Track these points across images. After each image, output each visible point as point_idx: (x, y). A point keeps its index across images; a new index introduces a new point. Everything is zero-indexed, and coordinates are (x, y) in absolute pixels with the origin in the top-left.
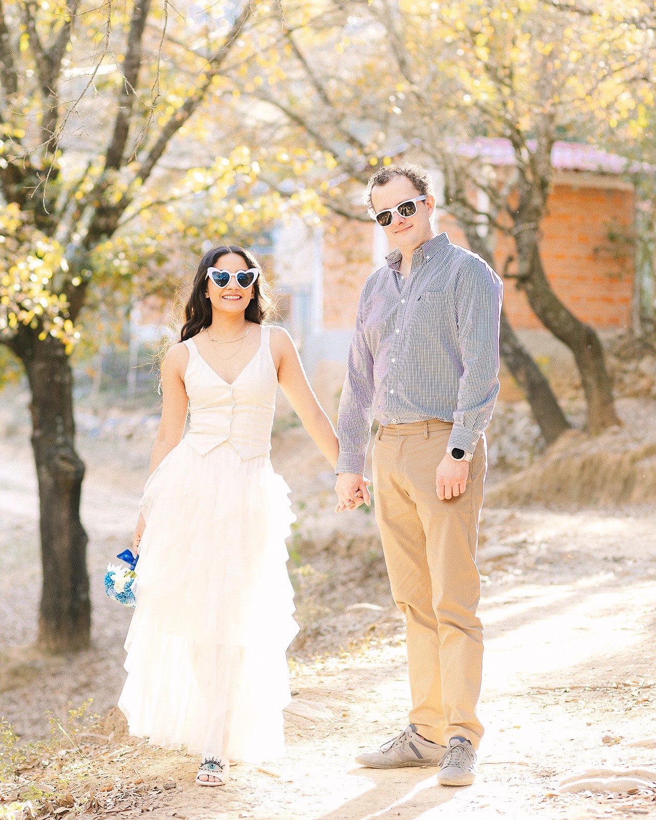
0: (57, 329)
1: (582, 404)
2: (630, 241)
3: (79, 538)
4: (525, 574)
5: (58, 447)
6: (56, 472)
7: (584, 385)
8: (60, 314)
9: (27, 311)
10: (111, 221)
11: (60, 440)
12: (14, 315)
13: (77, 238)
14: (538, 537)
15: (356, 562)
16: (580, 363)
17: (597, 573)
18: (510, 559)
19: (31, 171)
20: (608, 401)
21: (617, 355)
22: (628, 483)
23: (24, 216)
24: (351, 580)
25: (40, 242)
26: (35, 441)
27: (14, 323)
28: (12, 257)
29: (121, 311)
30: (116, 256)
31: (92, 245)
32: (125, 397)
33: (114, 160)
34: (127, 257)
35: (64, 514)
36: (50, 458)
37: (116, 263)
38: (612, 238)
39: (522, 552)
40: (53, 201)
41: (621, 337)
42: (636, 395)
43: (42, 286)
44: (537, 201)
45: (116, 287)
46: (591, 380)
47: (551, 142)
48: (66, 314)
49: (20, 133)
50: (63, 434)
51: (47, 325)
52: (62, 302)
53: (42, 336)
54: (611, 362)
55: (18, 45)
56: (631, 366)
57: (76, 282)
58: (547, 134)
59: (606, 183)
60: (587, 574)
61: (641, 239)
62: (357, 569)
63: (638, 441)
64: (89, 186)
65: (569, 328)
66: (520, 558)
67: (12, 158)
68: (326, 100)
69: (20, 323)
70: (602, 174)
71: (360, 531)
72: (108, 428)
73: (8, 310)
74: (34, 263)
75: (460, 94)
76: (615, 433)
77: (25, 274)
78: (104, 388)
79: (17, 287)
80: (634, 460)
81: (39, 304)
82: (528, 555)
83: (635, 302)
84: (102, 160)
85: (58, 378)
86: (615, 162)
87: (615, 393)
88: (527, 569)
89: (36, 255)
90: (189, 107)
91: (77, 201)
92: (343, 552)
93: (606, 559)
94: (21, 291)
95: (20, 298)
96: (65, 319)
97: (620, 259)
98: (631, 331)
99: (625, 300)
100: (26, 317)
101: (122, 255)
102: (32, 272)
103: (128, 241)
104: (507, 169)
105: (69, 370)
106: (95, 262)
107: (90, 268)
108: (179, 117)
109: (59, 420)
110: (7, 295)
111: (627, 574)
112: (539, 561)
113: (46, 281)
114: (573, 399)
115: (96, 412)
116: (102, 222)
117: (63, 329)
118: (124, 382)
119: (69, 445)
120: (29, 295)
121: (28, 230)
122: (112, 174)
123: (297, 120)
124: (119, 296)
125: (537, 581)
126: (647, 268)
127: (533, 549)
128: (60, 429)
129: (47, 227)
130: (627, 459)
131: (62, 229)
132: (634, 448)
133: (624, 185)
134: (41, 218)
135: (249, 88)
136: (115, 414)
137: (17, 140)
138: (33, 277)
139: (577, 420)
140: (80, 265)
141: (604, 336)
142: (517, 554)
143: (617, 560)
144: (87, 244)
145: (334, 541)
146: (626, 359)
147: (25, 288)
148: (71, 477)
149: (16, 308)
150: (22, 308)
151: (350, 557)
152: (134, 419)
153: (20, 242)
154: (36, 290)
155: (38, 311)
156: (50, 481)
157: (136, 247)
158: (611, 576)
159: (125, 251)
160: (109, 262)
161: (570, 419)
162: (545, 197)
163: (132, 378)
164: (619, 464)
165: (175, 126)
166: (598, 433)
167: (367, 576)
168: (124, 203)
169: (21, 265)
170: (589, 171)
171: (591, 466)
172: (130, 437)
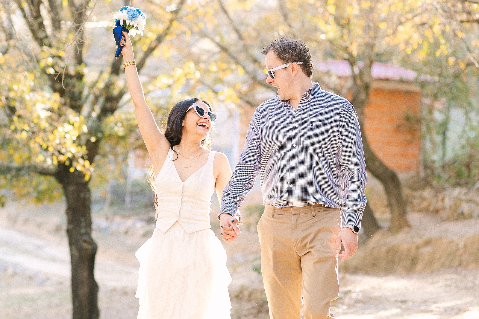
0: (81, 165)
1: (388, 216)
2: (418, 121)
3: (94, 287)
4: (348, 308)
5: (82, 235)
6: (80, 249)
7: (390, 205)
8: (82, 157)
9: (63, 155)
10: (114, 105)
11: (83, 231)
12: (56, 158)
13: (94, 115)
14: (358, 289)
15: (253, 304)
16: (388, 192)
17: (391, 308)
18: (340, 301)
19: (68, 76)
20: (403, 213)
21: (411, 188)
22: (414, 261)
23: (63, 100)
24: (250, 314)
25: (72, 115)
26: (69, 232)
27: (56, 162)
28: (55, 124)
29: (120, 159)
30: (116, 124)
31: (102, 118)
32: (124, 209)
33: (116, 69)
34: (123, 126)
35: (85, 274)
36: (77, 241)
37: (116, 129)
38: (408, 119)
39: (348, 297)
40: (81, 93)
41: (412, 177)
42: (420, 211)
43: (73, 142)
44: (363, 96)
45: (117, 144)
46: (394, 201)
47: (371, 62)
48: (86, 157)
49: (62, 54)
50: (85, 227)
51: (75, 164)
52: (83, 150)
53: (72, 170)
54: (406, 191)
55: (61, 4)
56: (418, 194)
57: (93, 140)
58: (370, 57)
59: (404, 87)
60: (385, 309)
61: (424, 119)
62: (253, 308)
63: (420, 237)
64: (101, 85)
65: (381, 171)
66: (347, 300)
67: (57, 69)
68: (240, 37)
69: (59, 162)
70: (402, 81)
71: (256, 286)
72: (114, 228)
73: (53, 155)
74: (68, 127)
75: (318, 33)
76: (407, 233)
77: (63, 134)
78: (112, 204)
79: (57, 141)
80: (418, 248)
81: (70, 151)
82: (350, 298)
83: (421, 157)
84: (109, 69)
85: (82, 195)
86: (410, 75)
87: (408, 209)
88: (350, 306)
89: (69, 123)
90: (159, 39)
91: (94, 94)
92: (246, 298)
93: (396, 301)
94: (60, 144)
95: (59, 147)
96: (85, 160)
97: (412, 131)
98: (418, 174)
99: (415, 156)
100: (62, 158)
101: (119, 124)
102: (67, 133)
103: (123, 116)
104: (346, 78)
105: (89, 191)
106: (104, 128)
107: (102, 132)
108: (153, 45)
109: (83, 219)
110: (52, 146)
111: (408, 309)
112: (357, 301)
113: (75, 138)
114: (383, 213)
115: (107, 218)
116: (109, 105)
117: (84, 166)
118: (123, 201)
119: (88, 234)
120: (64, 146)
121: (64, 108)
122: (114, 78)
123: (224, 49)
124: (119, 149)
125: (355, 313)
126: (428, 137)
127: (354, 295)
128: (83, 224)
129: (77, 108)
130: (413, 247)
131: (86, 109)
132: (418, 241)
133: (416, 88)
134: (73, 103)
135: (196, 29)
136: (118, 219)
137: (60, 58)
138: (67, 136)
139: (385, 225)
140: (95, 130)
141: (402, 176)
142: (344, 297)
143: (403, 302)
144: (100, 118)
145: (241, 292)
146: (416, 190)
147: (62, 142)
148: (89, 253)
149: (57, 153)
150: (60, 153)
151: (250, 301)
152: (129, 222)
153: (60, 115)
154: (69, 143)
155: (70, 155)
156: (77, 254)
157: (128, 120)
158: (398, 311)
159: (122, 122)
160: (112, 128)
161: (381, 224)
162: (367, 94)
163: (128, 199)
164: (409, 250)
165: (151, 50)
166: (397, 232)
167: (259, 312)
168: (121, 94)
169: (60, 129)
170: (395, 80)
171: (392, 251)
172: (126, 233)
